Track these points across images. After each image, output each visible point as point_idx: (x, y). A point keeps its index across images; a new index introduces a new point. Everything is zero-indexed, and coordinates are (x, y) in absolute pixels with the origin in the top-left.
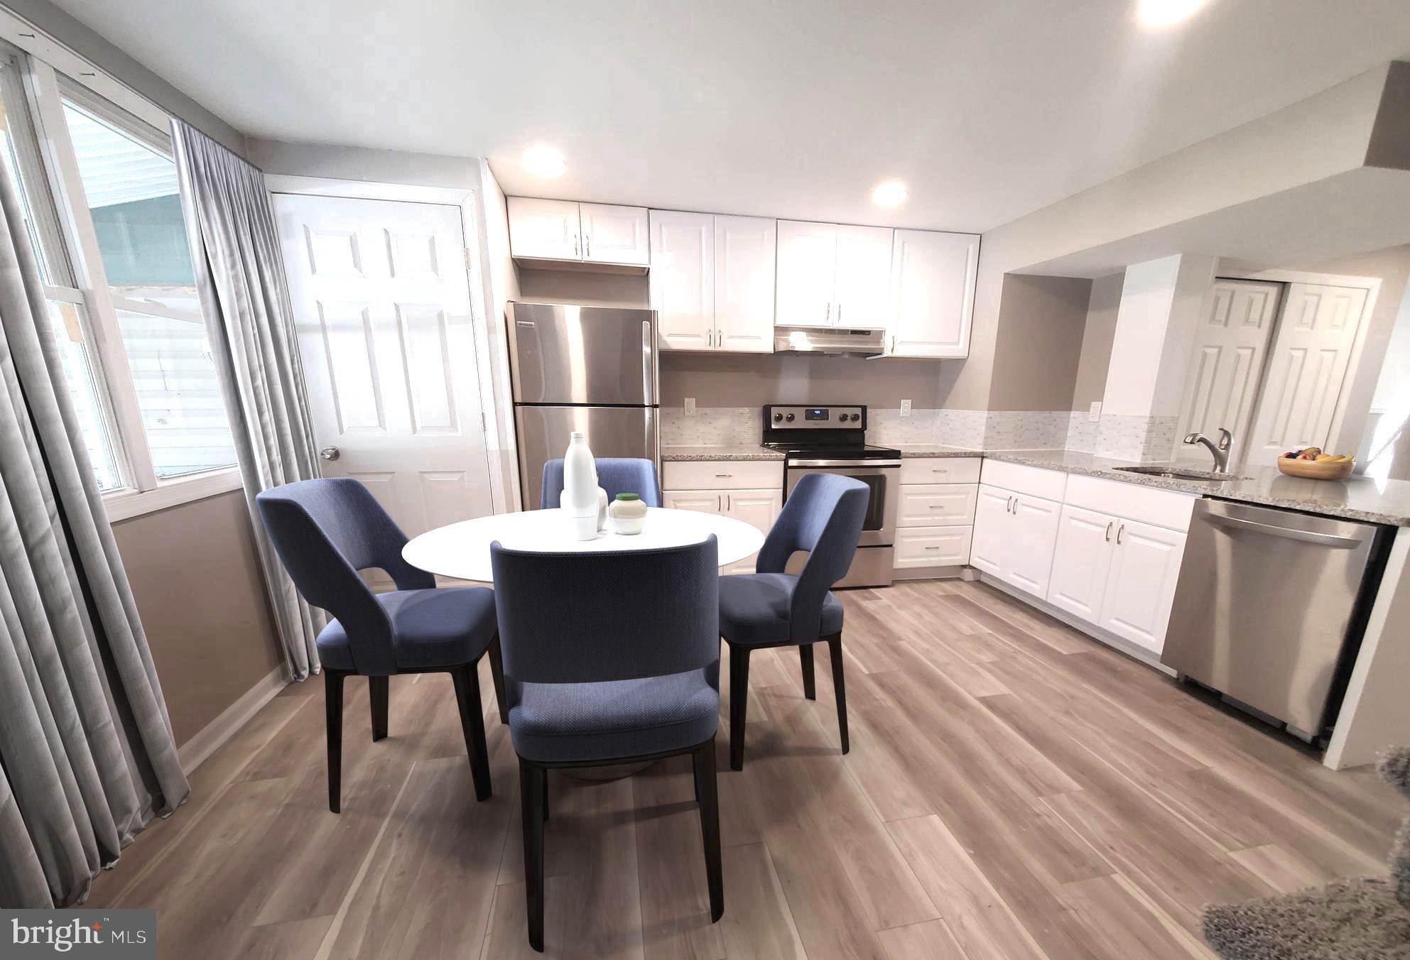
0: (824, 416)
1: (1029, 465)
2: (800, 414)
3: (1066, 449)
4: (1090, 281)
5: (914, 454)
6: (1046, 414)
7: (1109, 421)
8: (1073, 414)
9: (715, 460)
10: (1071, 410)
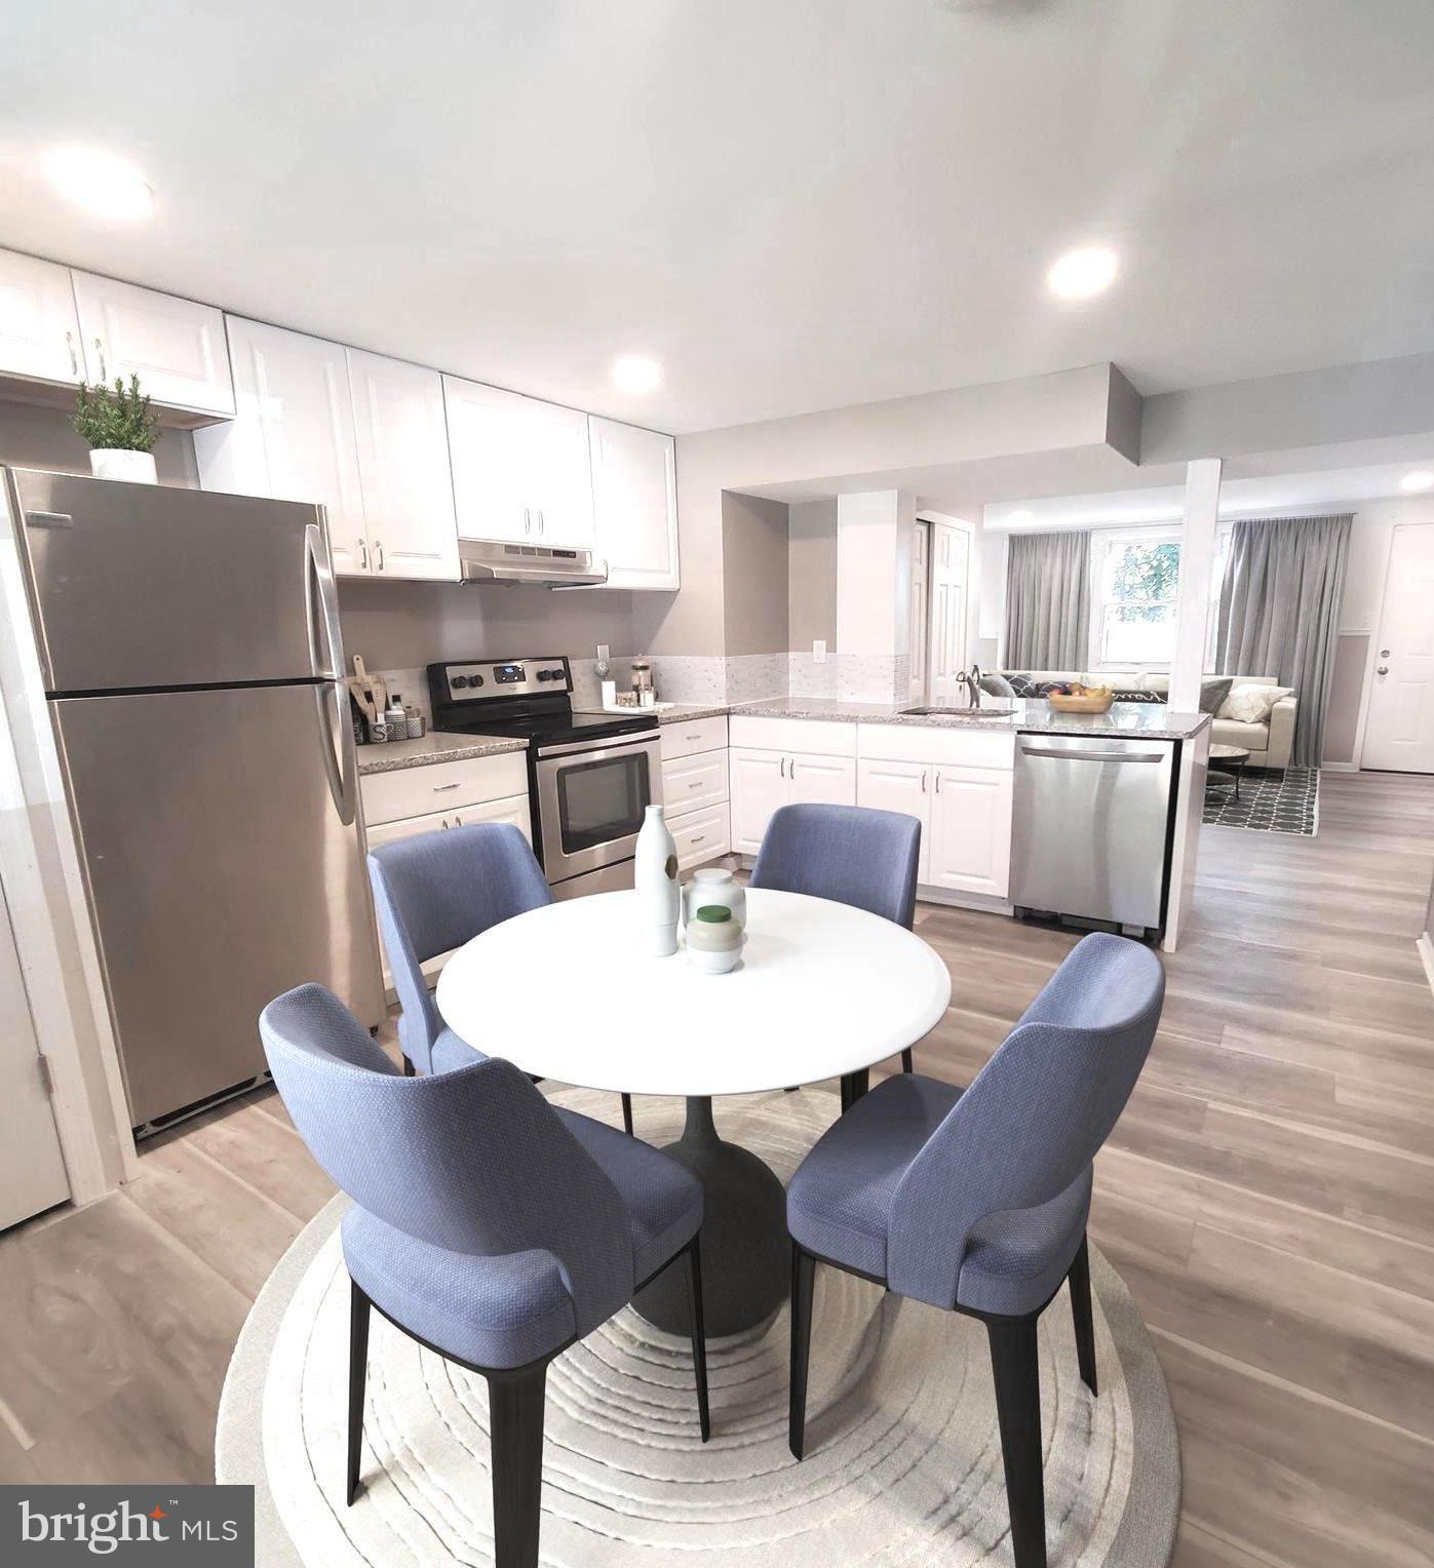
0: (518, 675)
1: (803, 718)
2: (486, 672)
3: (790, 696)
4: (786, 506)
5: (669, 719)
6: (769, 657)
7: (849, 662)
8: (791, 655)
9: (432, 763)
10: (787, 650)
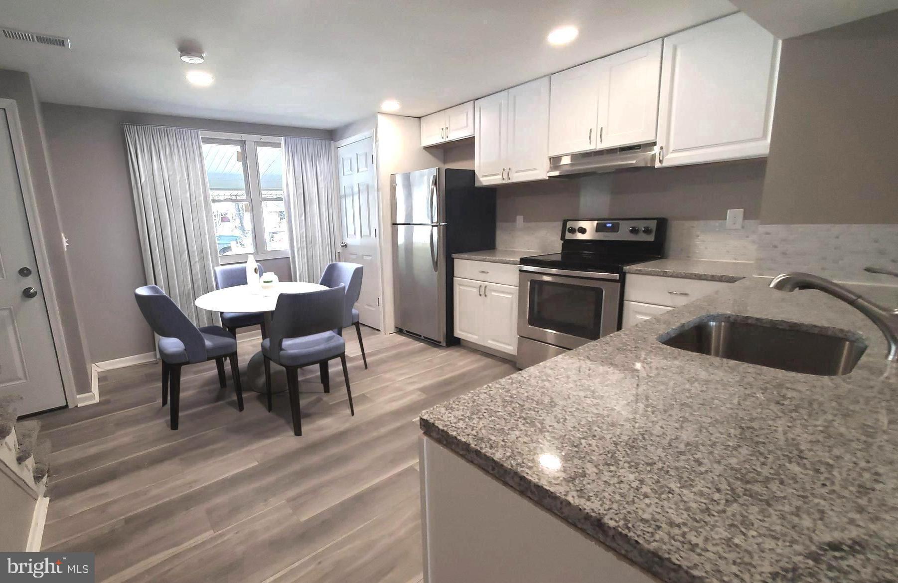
0: (615, 228)
2: (591, 227)
